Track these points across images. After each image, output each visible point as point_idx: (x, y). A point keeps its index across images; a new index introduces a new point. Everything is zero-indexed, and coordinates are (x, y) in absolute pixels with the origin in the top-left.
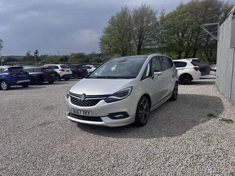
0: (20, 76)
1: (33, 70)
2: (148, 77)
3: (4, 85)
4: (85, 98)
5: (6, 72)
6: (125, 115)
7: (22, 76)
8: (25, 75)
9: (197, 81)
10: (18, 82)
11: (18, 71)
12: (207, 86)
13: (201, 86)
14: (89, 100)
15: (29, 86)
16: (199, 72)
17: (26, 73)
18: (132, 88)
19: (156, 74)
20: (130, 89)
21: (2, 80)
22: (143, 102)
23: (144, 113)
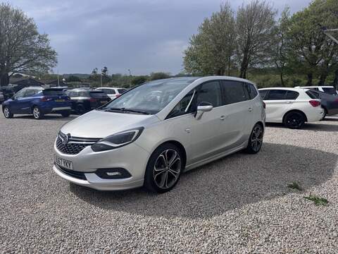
0: (57, 101)
1: (79, 94)
2: (188, 112)
3: (36, 112)
4: (69, 140)
5: (40, 95)
6: (124, 173)
7: (61, 101)
8: (64, 100)
10: (54, 109)
11: (54, 94)
12: (331, 133)
13: (320, 133)
14: (72, 144)
15: (71, 116)
16: (319, 109)
17: (67, 98)
18: (141, 130)
19: (201, 110)
20: (137, 131)
21: (34, 106)
22: (164, 154)
23: (167, 173)
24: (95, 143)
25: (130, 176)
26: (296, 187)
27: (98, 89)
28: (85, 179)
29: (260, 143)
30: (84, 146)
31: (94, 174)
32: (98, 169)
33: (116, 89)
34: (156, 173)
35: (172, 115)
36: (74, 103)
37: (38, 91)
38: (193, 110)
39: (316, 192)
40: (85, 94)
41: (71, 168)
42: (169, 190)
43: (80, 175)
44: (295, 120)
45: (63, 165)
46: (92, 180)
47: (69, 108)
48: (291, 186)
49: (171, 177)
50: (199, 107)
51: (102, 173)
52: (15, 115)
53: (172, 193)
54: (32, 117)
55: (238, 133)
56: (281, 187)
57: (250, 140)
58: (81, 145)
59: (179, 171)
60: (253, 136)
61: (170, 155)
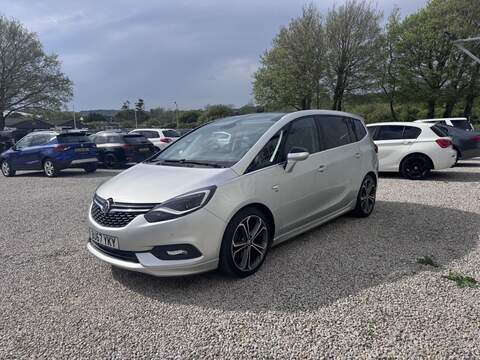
0: (79, 150)
1: (108, 140)
3: (49, 167)
4: (111, 208)
5: (52, 143)
6: (191, 251)
7: (83, 150)
8: (87, 149)
9: (445, 170)
10: (74, 162)
12: (468, 184)
13: (453, 185)
14: (117, 213)
15: (98, 170)
16: (450, 151)
17: (91, 145)
18: (213, 189)
19: (293, 159)
20: (207, 192)
21: (45, 159)
22: (245, 223)
23: (249, 248)
24: (150, 211)
25: (200, 254)
26: (429, 262)
27: (134, 131)
28: (137, 261)
29: (372, 202)
30: (134, 215)
31: (150, 254)
32: (155, 247)
33: (160, 131)
34: (235, 249)
35: (253, 167)
36: (102, 153)
37: (50, 137)
38: (281, 159)
39: (457, 268)
40: (116, 140)
41: (116, 247)
42: (252, 272)
43: (130, 256)
44: (416, 167)
45: (103, 243)
46: (147, 263)
47: (95, 160)
48: (421, 262)
49: (254, 254)
50: (290, 155)
51: (160, 252)
52: (17, 173)
53: (257, 277)
54: (43, 174)
55: (342, 189)
56: (409, 263)
57: (358, 198)
58: (130, 213)
59: (266, 245)
60: (362, 192)
61: (253, 223)
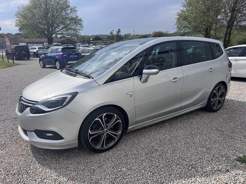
2: (133, 75)
3: (58, 64)
5: (60, 52)
7: (74, 56)
8: (76, 56)
10: (69, 62)
17: (79, 54)
18: (74, 95)
20: (70, 96)
21: (56, 60)
22: (101, 118)
23: (105, 134)
24: (33, 106)
25: (62, 138)
26: (244, 161)
28: (28, 136)
30: (26, 107)
32: (36, 130)
34: (91, 135)
35: (113, 79)
37: (59, 49)
42: (107, 150)
48: (239, 159)
52: (47, 66)
53: (110, 153)
57: (209, 99)
59: (120, 132)
60: (213, 95)
61: (109, 117)
